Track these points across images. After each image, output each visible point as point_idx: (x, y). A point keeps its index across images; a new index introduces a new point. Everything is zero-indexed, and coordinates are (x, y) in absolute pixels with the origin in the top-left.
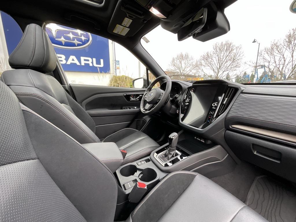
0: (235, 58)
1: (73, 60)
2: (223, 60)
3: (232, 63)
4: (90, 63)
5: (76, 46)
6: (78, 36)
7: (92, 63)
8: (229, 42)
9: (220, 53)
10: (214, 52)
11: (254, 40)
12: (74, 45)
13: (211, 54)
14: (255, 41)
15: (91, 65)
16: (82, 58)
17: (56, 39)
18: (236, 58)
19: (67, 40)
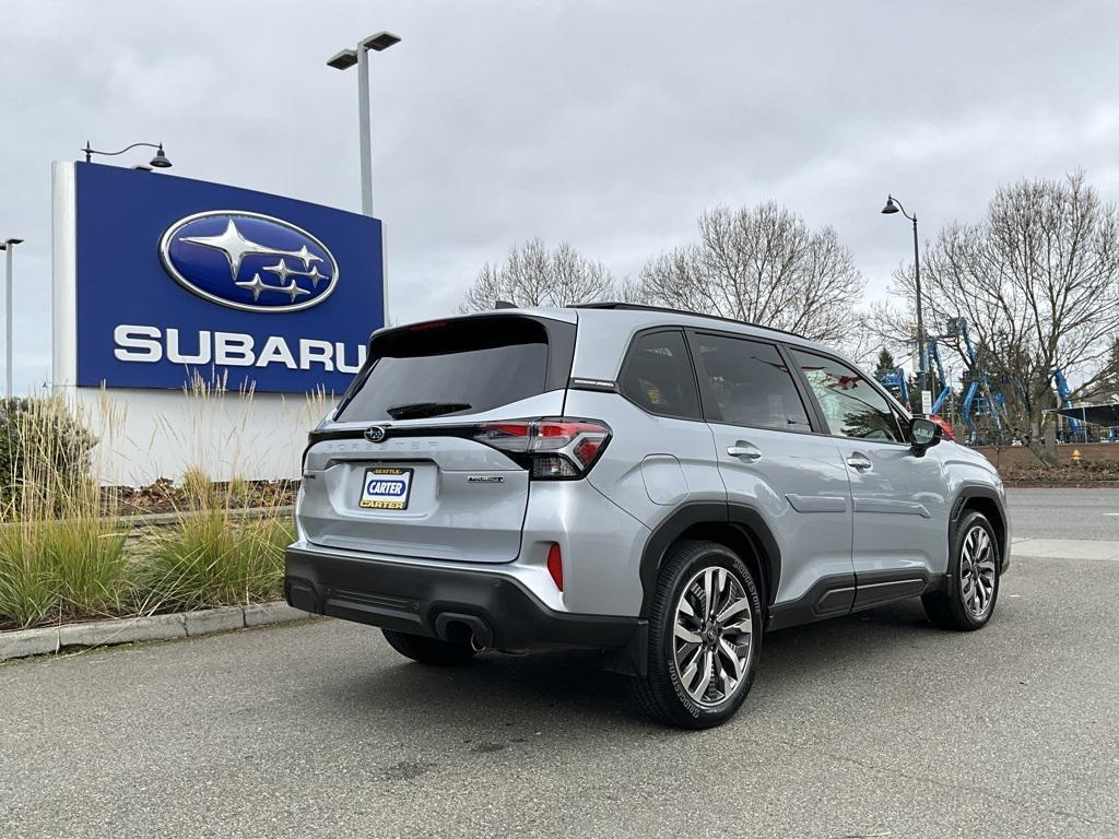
0: (812, 295)
1: (277, 352)
2: (762, 300)
3: (804, 320)
4: (325, 358)
5: (290, 304)
6: (303, 269)
7: (334, 359)
8: (777, 215)
9: (740, 269)
10: (710, 256)
11: (890, 203)
12: (285, 299)
13: (696, 269)
14: (895, 203)
15: (329, 367)
16: (305, 344)
17: (238, 283)
18: (819, 293)
19: (269, 284)
